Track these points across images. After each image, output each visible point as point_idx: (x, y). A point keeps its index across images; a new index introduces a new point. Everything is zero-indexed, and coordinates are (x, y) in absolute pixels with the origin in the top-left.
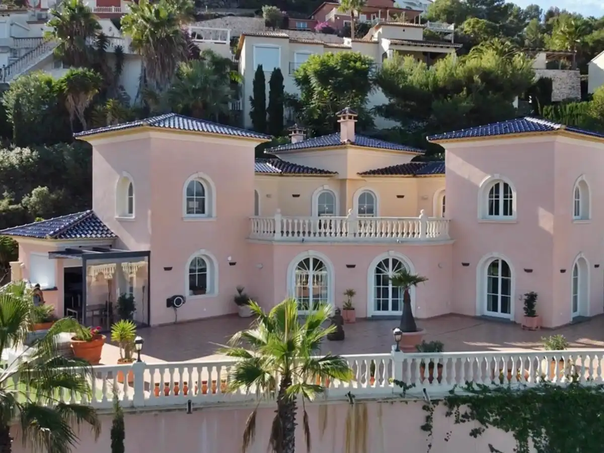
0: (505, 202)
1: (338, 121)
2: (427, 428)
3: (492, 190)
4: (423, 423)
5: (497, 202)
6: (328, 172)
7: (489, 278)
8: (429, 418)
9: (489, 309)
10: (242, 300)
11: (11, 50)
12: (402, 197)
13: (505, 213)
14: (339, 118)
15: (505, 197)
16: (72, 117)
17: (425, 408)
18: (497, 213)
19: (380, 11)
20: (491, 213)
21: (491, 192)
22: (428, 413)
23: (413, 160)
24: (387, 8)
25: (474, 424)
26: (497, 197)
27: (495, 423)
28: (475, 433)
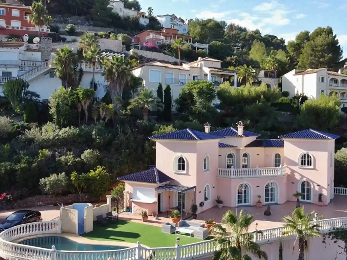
0: (308, 161)
1: (237, 126)
2: (324, 242)
3: (303, 156)
4: (323, 240)
5: (305, 161)
6: (232, 146)
7: (301, 188)
8: (324, 239)
9: (301, 199)
10: (219, 201)
11: (20, 67)
12: (259, 155)
13: (308, 165)
14: (238, 125)
15: (308, 159)
16: (80, 110)
17: (323, 236)
18: (305, 165)
19: (172, 36)
20: (302, 164)
21: (302, 157)
22: (324, 238)
23: (257, 138)
24: (176, 35)
25: (335, 240)
26: (305, 159)
27: (341, 239)
28: (335, 242)
